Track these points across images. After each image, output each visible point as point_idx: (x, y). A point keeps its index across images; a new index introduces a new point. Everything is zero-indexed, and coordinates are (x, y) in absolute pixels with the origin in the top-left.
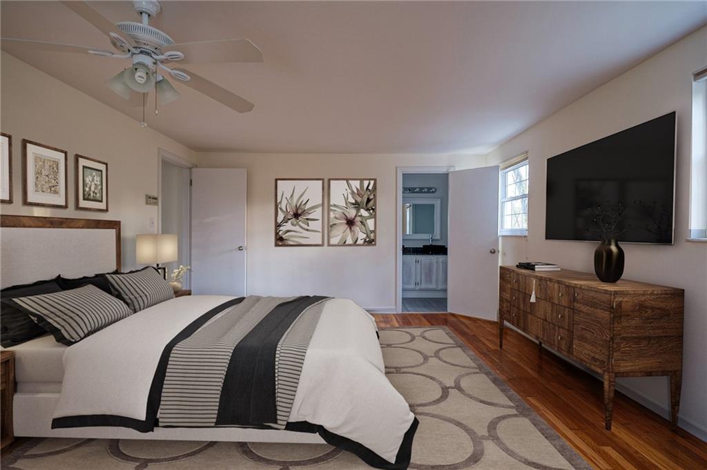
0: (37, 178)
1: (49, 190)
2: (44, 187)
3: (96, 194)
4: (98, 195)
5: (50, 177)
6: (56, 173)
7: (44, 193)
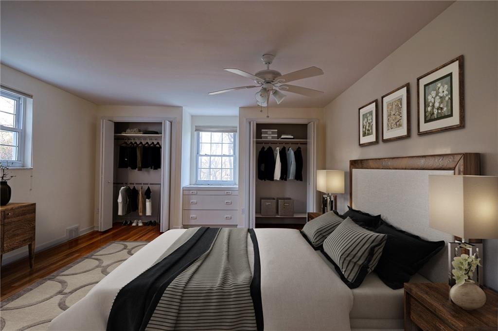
0: (388, 120)
1: (395, 126)
2: (393, 124)
3: (442, 109)
4: (445, 109)
5: (396, 114)
6: (400, 109)
7: (393, 130)
